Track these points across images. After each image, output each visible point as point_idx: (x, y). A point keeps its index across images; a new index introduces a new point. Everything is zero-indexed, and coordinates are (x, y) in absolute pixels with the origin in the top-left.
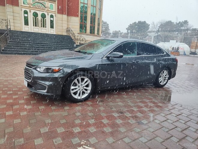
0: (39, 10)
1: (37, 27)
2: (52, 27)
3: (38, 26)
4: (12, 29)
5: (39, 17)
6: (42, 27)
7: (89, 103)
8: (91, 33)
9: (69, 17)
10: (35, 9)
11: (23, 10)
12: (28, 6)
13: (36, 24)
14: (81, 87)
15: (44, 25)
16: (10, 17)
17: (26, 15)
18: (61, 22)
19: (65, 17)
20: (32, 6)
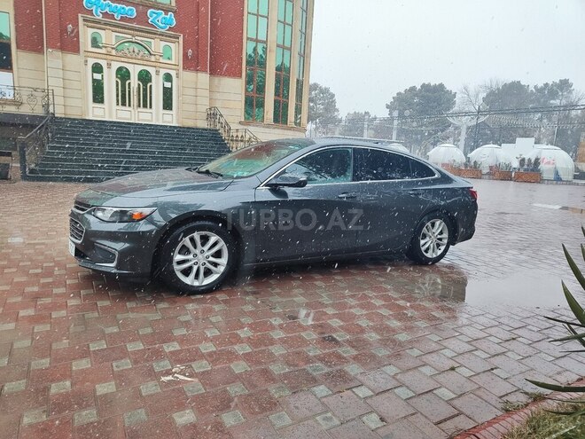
0: (134, 61)
1: (127, 108)
2: (168, 105)
3: (130, 105)
4: (59, 112)
5: (134, 81)
6: (139, 106)
7: (221, 296)
8: (276, 120)
9: (216, 80)
10: (123, 59)
11: (91, 62)
12: (103, 51)
13: (123, 99)
14: (200, 256)
15: (145, 102)
16: (55, 83)
17: (97, 76)
18: (192, 92)
19: (204, 77)
20: (114, 52)
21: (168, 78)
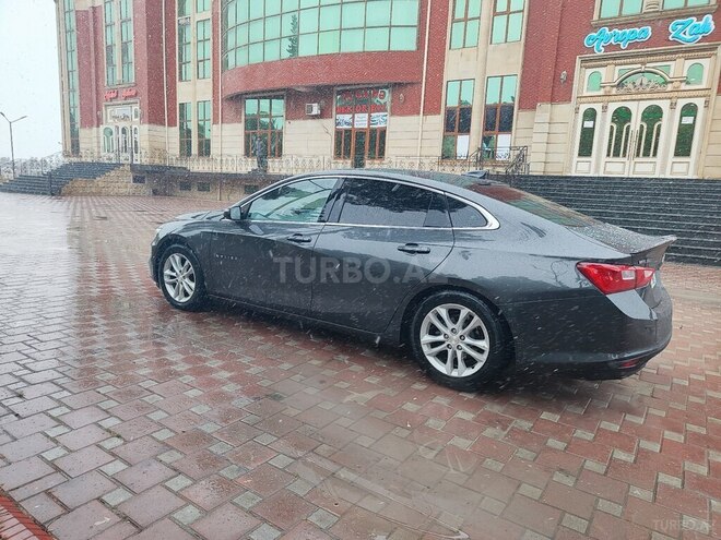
0: (639, 96)
1: (620, 159)
3: (624, 155)
4: (535, 170)
6: (638, 155)
10: (623, 98)
11: (584, 108)
13: (617, 149)
15: (648, 147)
16: (539, 139)
17: (589, 124)
20: (614, 91)
21: (690, 110)
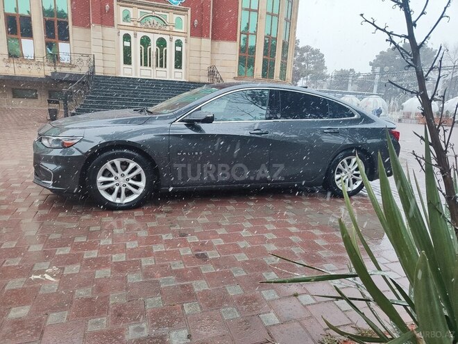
0: (153, 31)
1: (148, 68)
2: (178, 64)
3: (150, 66)
4: (99, 71)
5: (153, 47)
6: (157, 66)
8: (264, 76)
9: (216, 43)
10: (145, 30)
11: (123, 33)
12: (132, 24)
13: (145, 61)
14: (121, 179)
15: (162, 63)
16: (96, 50)
17: (127, 44)
18: (197, 54)
19: (206, 42)
20: (139, 25)
21: (179, 43)
